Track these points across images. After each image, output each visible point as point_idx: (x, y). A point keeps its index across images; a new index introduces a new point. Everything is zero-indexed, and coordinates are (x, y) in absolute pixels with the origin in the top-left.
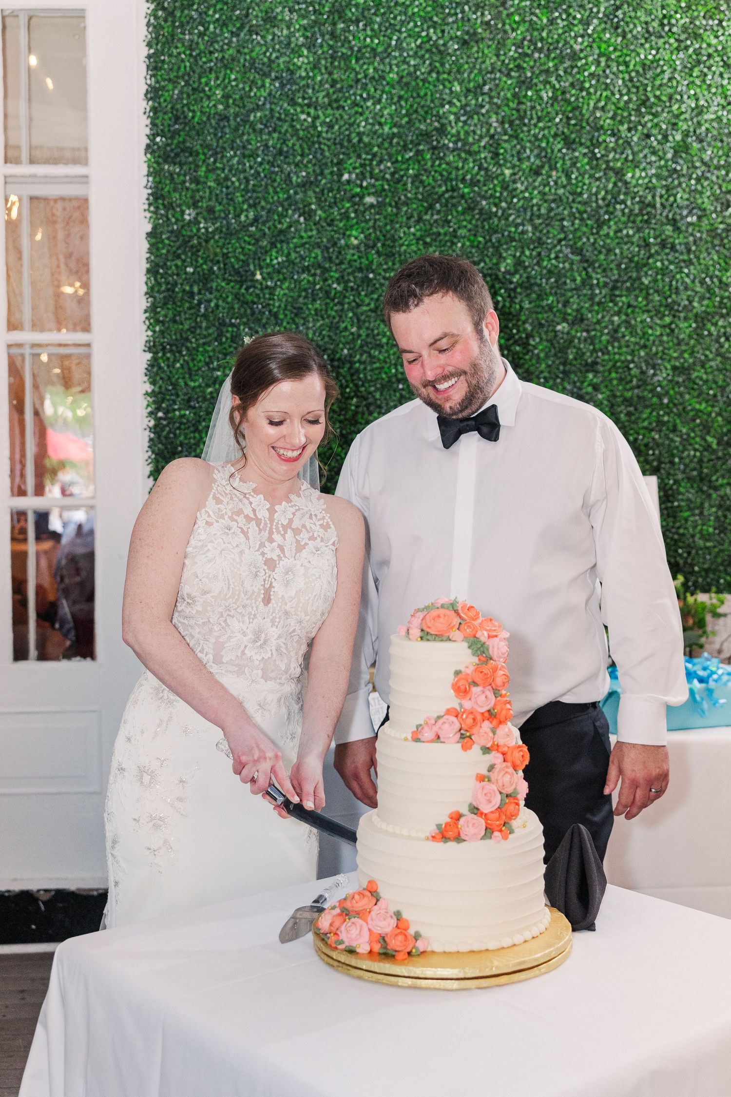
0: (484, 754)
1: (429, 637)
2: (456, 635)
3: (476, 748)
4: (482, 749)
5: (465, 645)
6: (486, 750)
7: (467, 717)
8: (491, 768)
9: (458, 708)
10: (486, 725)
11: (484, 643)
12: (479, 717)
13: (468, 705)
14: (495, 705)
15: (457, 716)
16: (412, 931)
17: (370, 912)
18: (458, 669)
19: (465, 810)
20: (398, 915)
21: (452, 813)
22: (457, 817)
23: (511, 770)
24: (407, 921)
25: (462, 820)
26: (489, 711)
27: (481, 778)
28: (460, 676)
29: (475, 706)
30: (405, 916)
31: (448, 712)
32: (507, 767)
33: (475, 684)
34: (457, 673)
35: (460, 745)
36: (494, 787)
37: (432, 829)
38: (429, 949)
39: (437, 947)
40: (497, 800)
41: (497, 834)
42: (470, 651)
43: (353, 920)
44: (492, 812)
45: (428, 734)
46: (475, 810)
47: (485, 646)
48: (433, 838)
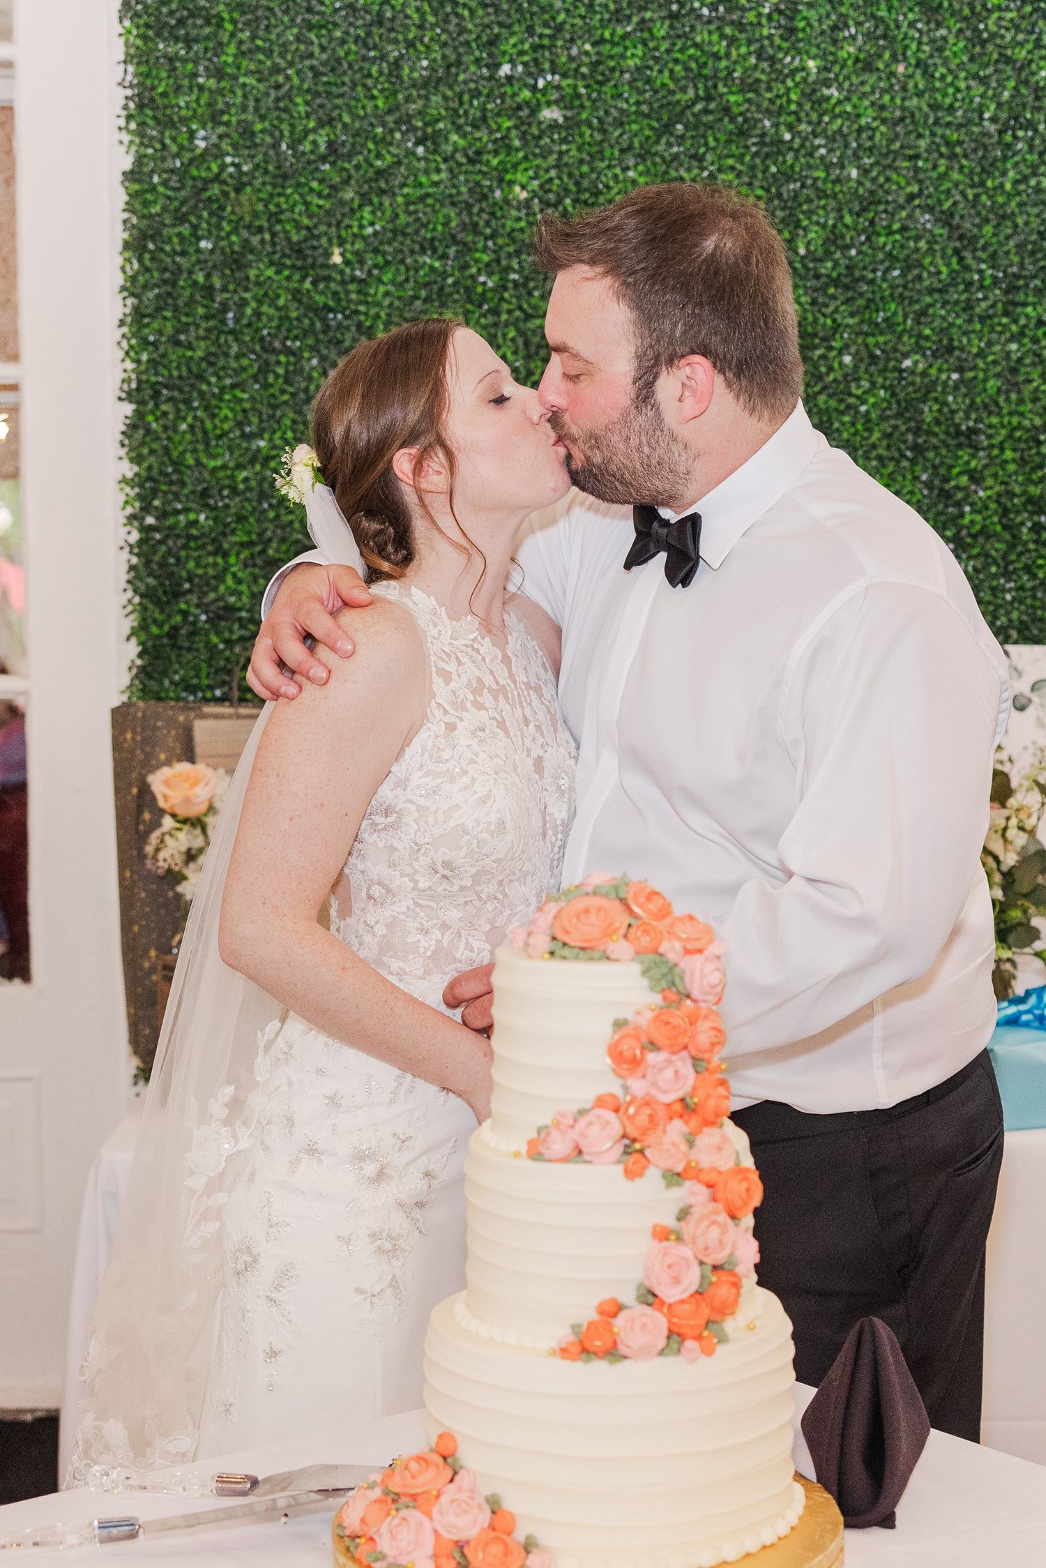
0: (669, 1185)
1: (566, 952)
2: (619, 947)
3: (653, 1176)
4: (664, 1177)
5: (636, 968)
6: (675, 1178)
7: (637, 1112)
8: (683, 1215)
9: (619, 1093)
10: (677, 1128)
11: (676, 965)
12: (662, 1113)
13: (638, 1087)
14: (695, 1089)
15: (617, 1110)
16: (520, 1535)
17: (438, 1496)
18: (620, 1016)
19: (628, 1297)
20: (494, 1505)
21: (601, 1304)
22: (613, 1309)
23: (723, 1218)
24: (512, 1515)
25: (623, 1316)
26: (682, 1100)
27: (662, 1234)
28: (623, 1030)
29: (654, 1092)
30: (509, 1505)
31: (601, 1102)
32: (716, 1212)
33: (653, 1046)
34: (619, 1024)
35: (620, 1168)
36: (687, 1251)
37: (561, 1334)
40: (692, 1279)
41: (690, 1344)
42: (645, 982)
43: (404, 1512)
44: (682, 1302)
45: (559, 1145)
46: (650, 1297)
47: (677, 971)
48: (564, 1352)
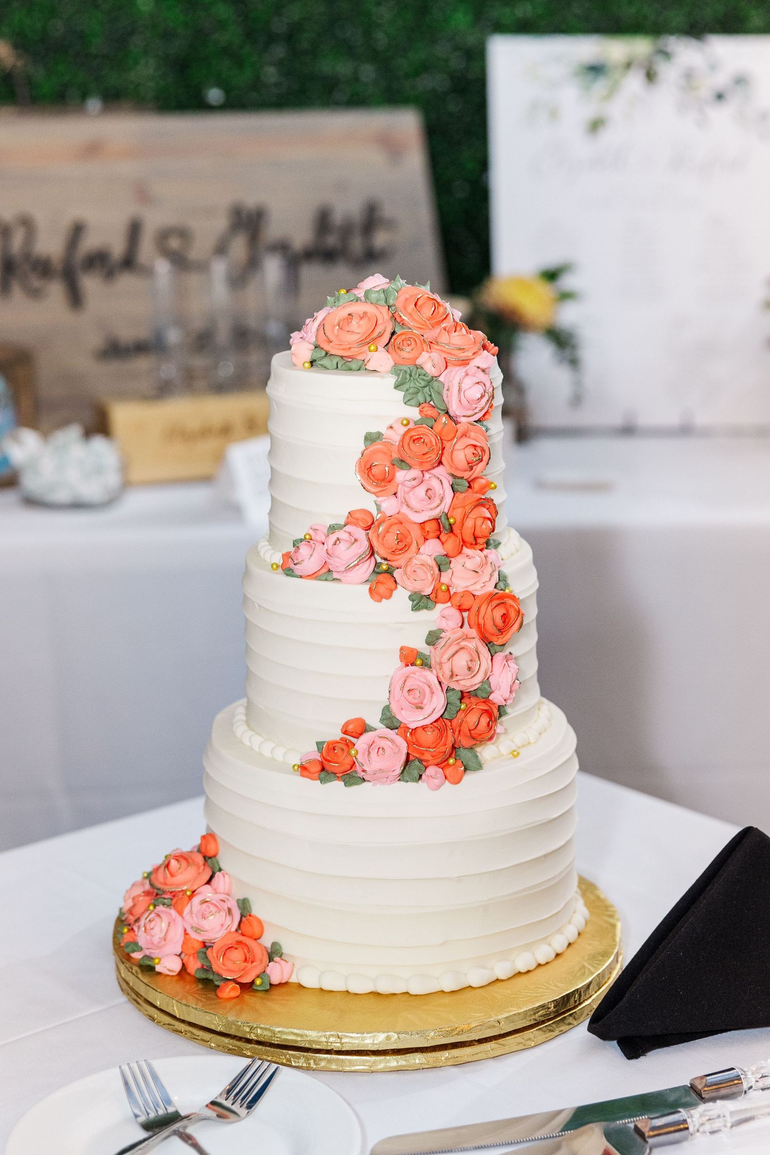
0: (416, 608)
1: (326, 362)
2: (380, 359)
3: (401, 596)
4: (411, 598)
5: (392, 380)
6: (420, 602)
7: (387, 531)
8: (433, 638)
9: (374, 512)
10: (432, 549)
11: (434, 378)
12: (416, 533)
13: (390, 506)
14: (452, 507)
15: (368, 528)
16: (267, 941)
17: (191, 898)
18: (374, 430)
19: (373, 719)
20: (244, 906)
21: (347, 724)
22: (358, 729)
23: (476, 643)
24: (260, 922)
25: (366, 738)
26: (437, 520)
27: (410, 658)
28: (377, 446)
29: (405, 510)
30: (257, 910)
31: (352, 519)
32: (467, 638)
33: (403, 463)
34: (371, 438)
35: (367, 587)
36: (431, 677)
37: (308, 750)
38: (293, 979)
39: (309, 979)
40: (436, 704)
41: (432, 770)
42: (400, 394)
43: (160, 908)
44: (424, 728)
45: (310, 561)
46: (391, 722)
47: (435, 384)
48: (303, 769)
